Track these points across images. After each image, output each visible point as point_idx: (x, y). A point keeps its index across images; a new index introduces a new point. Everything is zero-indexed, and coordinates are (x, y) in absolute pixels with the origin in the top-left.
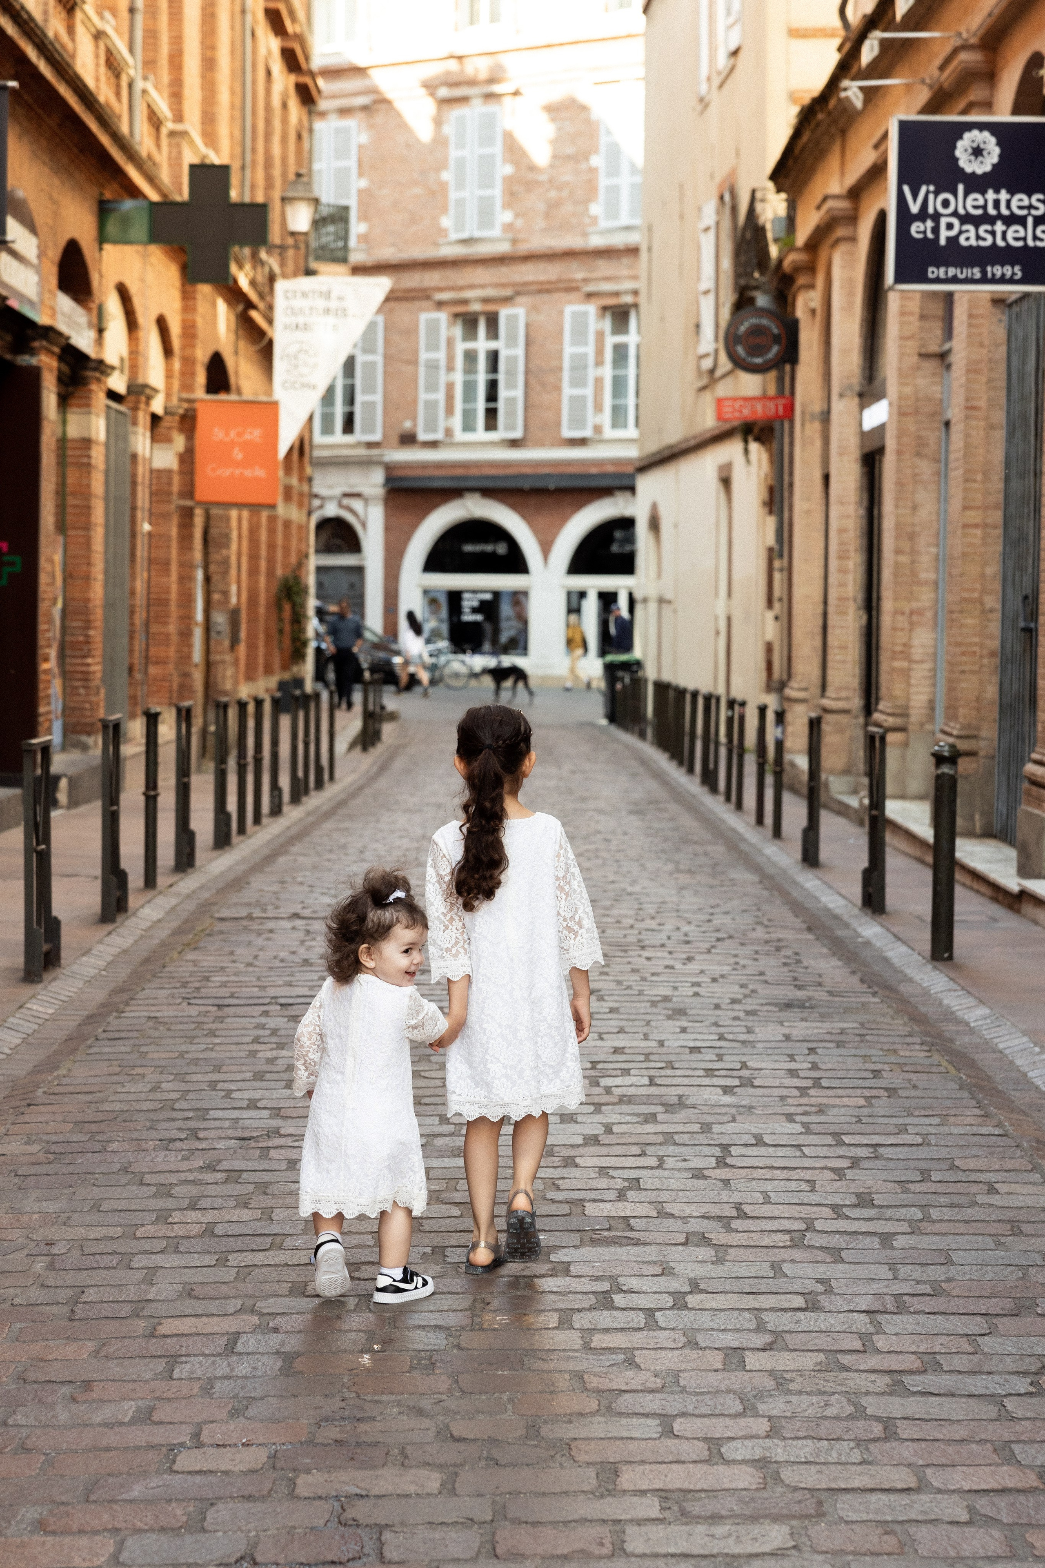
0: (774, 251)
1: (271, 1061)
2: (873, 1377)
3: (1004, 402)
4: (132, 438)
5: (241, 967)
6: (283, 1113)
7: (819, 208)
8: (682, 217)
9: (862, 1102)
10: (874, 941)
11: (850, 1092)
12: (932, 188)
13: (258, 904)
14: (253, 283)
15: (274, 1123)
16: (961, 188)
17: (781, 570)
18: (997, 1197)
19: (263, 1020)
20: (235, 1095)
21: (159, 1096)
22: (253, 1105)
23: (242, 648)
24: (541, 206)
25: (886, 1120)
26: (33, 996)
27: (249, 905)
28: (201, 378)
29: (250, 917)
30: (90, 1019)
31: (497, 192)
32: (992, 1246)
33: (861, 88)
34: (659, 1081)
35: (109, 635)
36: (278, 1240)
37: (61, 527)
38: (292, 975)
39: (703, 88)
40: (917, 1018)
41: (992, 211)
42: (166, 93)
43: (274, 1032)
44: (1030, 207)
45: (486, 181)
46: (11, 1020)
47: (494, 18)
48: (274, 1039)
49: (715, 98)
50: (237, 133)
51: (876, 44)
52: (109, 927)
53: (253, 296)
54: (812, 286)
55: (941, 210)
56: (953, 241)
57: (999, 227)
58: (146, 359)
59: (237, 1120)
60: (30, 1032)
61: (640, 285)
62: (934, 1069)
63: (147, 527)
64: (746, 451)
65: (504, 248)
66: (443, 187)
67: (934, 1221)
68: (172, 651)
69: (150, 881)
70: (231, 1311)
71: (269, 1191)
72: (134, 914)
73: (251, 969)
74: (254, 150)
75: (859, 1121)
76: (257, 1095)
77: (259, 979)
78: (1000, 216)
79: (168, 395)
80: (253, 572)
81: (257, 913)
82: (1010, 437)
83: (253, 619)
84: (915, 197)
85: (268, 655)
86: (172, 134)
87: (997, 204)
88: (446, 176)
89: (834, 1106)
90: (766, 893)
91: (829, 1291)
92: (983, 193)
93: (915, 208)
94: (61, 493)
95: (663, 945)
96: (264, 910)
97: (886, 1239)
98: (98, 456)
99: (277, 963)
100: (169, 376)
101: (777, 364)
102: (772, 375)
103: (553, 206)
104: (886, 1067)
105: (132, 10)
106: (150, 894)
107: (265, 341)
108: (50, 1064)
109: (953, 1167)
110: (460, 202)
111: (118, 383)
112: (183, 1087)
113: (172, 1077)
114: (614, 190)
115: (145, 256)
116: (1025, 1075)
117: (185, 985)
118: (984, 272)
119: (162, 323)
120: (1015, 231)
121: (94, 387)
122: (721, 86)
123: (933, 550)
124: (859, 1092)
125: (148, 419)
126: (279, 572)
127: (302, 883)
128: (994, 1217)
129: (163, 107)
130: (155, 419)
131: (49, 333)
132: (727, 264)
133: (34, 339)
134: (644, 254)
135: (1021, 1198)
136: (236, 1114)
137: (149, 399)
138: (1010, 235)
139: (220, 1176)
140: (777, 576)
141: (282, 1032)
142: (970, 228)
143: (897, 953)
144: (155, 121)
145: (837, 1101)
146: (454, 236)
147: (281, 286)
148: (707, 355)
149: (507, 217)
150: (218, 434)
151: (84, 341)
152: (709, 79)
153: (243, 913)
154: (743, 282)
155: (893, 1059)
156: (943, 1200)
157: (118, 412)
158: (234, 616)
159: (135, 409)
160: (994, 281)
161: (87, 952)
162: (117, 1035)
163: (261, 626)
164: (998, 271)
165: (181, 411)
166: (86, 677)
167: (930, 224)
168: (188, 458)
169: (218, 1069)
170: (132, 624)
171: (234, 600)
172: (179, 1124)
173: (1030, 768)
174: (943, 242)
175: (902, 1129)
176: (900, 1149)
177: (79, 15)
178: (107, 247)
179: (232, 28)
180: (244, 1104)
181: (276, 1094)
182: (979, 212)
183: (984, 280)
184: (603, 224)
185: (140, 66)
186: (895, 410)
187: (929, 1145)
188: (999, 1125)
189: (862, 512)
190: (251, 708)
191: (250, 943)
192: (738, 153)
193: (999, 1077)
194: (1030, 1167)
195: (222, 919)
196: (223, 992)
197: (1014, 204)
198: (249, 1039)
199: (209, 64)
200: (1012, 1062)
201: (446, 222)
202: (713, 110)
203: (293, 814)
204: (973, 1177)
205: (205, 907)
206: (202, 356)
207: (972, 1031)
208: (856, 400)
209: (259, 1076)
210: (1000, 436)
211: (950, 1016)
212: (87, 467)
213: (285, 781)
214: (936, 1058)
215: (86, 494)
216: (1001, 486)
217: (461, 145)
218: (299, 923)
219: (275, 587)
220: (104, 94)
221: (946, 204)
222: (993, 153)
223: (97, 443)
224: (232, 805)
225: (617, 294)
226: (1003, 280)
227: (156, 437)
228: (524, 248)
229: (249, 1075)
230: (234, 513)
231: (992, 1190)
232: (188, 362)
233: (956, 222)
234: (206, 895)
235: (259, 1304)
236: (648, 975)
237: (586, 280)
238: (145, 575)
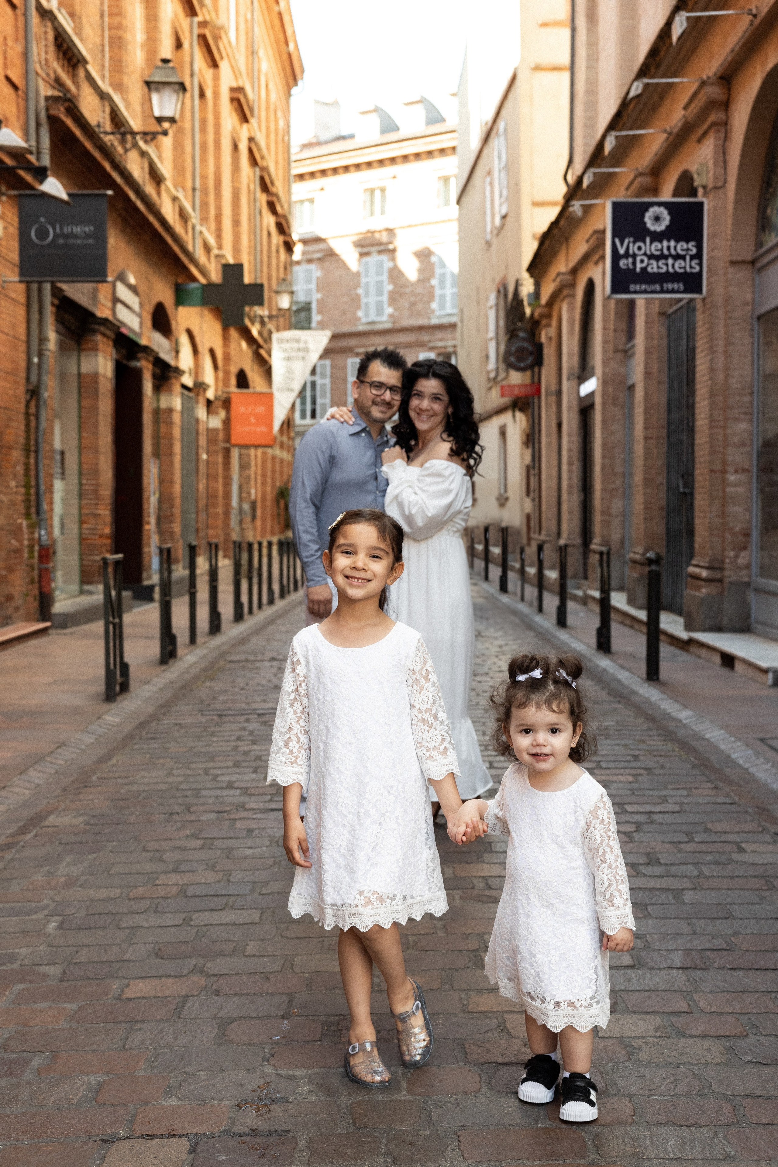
0: (528, 311)
1: (246, 753)
2: (706, 1043)
3: (666, 370)
4: (196, 410)
5: (237, 690)
6: (249, 792)
7: (554, 280)
8: (478, 303)
9: (631, 779)
10: (608, 669)
11: (621, 771)
12: (631, 240)
13: (254, 653)
14: (260, 333)
15: (242, 799)
16: (648, 240)
17: (534, 475)
18: (746, 855)
19: (245, 725)
20: (220, 778)
21: (170, 779)
22: (230, 785)
23: (258, 522)
24: (407, 305)
25: (651, 793)
26: (109, 711)
27: (247, 653)
28: (233, 381)
29: (247, 661)
30: (142, 725)
31: (385, 298)
32: (757, 900)
33: (582, 206)
34: (496, 765)
35: (184, 512)
36: (232, 899)
37: (157, 454)
38: (266, 695)
39: (489, 237)
40: (650, 719)
41: (666, 252)
42: (214, 235)
43: (251, 733)
44: (688, 250)
45: (379, 293)
46: (92, 727)
47: (383, 213)
48: (251, 738)
49: (495, 242)
50: (253, 262)
51: (591, 175)
52: (164, 667)
53: (260, 341)
54: (549, 325)
55: (637, 252)
56: (644, 270)
57: (670, 261)
58: (203, 369)
59: (217, 797)
60: (100, 733)
61: (457, 343)
62: (672, 753)
63: (204, 456)
64: (514, 416)
65: (389, 326)
66: (358, 297)
67: (708, 878)
68: (220, 522)
69: (193, 640)
70: (185, 972)
71: (231, 856)
72: (181, 659)
73: (242, 692)
74: (261, 271)
75: (633, 793)
76: (234, 778)
77: (247, 698)
78: (670, 255)
79: (216, 390)
80: (264, 484)
81: (251, 657)
82: (670, 388)
83: (264, 508)
84: (622, 244)
85: (272, 527)
86: (217, 256)
87: (669, 248)
88: (360, 291)
89: (614, 782)
90: (540, 643)
91: (647, 947)
92: (661, 241)
93: (622, 251)
94: (156, 437)
95: (487, 674)
96: (256, 656)
97: (677, 893)
98: (177, 418)
99: (260, 688)
100: (217, 379)
101: (531, 367)
102: (529, 373)
103: (413, 305)
104: (641, 753)
105: (194, 189)
106: (192, 647)
107: (267, 367)
108: (106, 758)
109: (707, 830)
110: (367, 304)
111: (187, 380)
112: (188, 772)
113: (181, 765)
114: (442, 296)
115: (202, 316)
116: (729, 756)
117: (201, 702)
118: (662, 287)
119: (212, 352)
120: (679, 264)
121: (174, 381)
122: (498, 234)
123: (622, 456)
124: (627, 771)
125: (205, 402)
126: (278, 484)
127: (279, 640)
128: (749, 873)
129: (212, 241)
130: (209, 403)
131: (146, 349)
132: (502, 323)
133: (138, 352)
134: (459, 326)
135: (764, 856)
136: (218, 792)
137: (205, 390)
138: (677, 265)
139: (199, 843)
140: (532, 479)
141: (256, 733)
142: (654, 262)
143: (623, 676)
144: (207, 248)
145: (615, 778)
146: (364, 320)
147: (275, 336)
148: (492, 371)
149: (390, 310)
150: (242, 409)
151: (166, 356)
152: (491, 232)
153: (243, 657)
154: (512, 327)
155: (643, 747)
156: (709, 858)
157: (188, 397)
158: (253, 504)
159: (198, 395)
160: (668, 292)
161: (147, 683)
162: (154, 736)
163: (268, 511)
164: (670, 286)
165: (223, 398)
166: (172, 533)
167: (630, 260)
168: (227, 422)
169: (212, 759)
170: (197, 507)
171: (253, 496)
172: (180, 800)
173: (691, 569)
174: (638, 269)
175: (664, 800)
176: (666, 815)
177: (163, 187)
178: (181, 309)
179: (249, 207)
180: (224, 785)
181: (246, 777)
182: (658, 253)
183: (662, 291)
184: (438, 313)
185: (198, 217)
186: (600, 381)
187: (685, 811)
188: (727, 795)
189: (580, 439)
190: (256, 547)
191: (245, 676)
192: (507, 267)
193: (713, 758)
194: (760, 829)
195: (231, 662)
196: (224, 706)
197: (679, 248)
198: (234, 738)
199: (236, 223)
200: (717, 747)
201: (360, 314)
202: (494, 248)
203: (280, 604)
204: (724, 837)
205: (223, 654)
206: (234, 369)
207: (685, 726)
208: (576, 381)
209: (237, 764)
210: (665, 387)
211: (668, 716)
212: (170, 423)
213: (276, 587)
214: (670, 746)
215: (170, 437)
216: (665, 415)
217: (367, 275)
218: (275, 663)
219: (276, 492)
220: (179, 229)
221: (640, 248)
222: (666, 219)
223: (176, 411)
224: (244, 599)
225: (445, 347)
226: (673, 291)
227: (209, 412)
228: (399, 325)
229: (230, 764)
230: (252, 451)
231: (741, 850)
232: (227, 373)
233: (645, 259)
234: (224, 648)
235: (209, 965)
236: (480, 692)
237: (430, 341)
238: (205, 482)
